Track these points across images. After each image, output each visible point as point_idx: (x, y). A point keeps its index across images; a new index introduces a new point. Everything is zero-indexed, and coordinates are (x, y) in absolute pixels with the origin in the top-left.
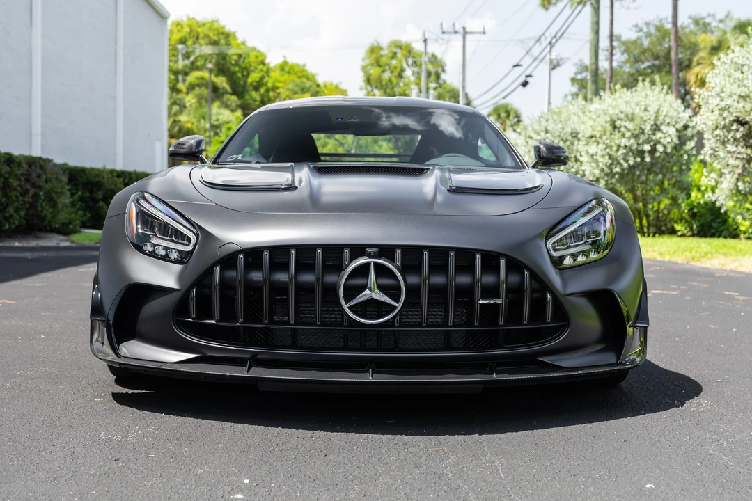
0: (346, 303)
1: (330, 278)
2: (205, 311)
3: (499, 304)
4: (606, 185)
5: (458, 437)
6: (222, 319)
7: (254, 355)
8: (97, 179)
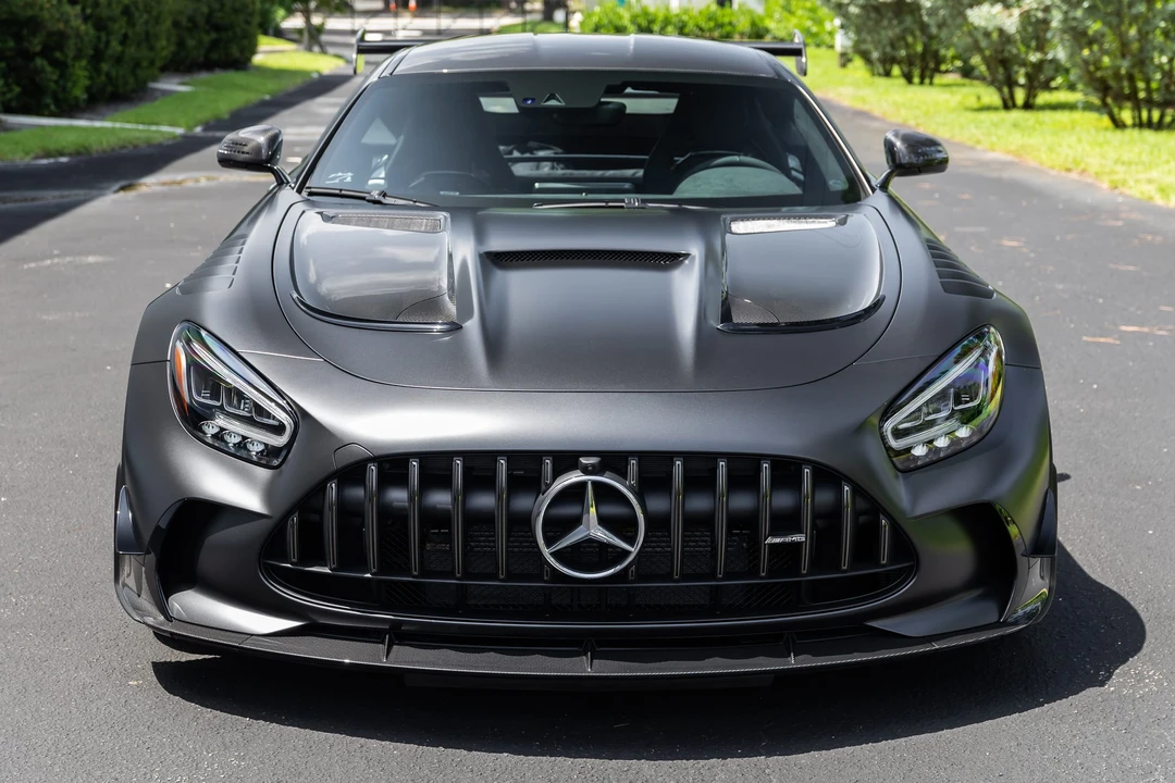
0: (548, 547)
1: (522, 503)
2: (313, 553)
3: (800, 543)
4: (1065, 20)
5: (732, 763)
6: (342, 566)
7: (395, 625)
8: (30, 13)
